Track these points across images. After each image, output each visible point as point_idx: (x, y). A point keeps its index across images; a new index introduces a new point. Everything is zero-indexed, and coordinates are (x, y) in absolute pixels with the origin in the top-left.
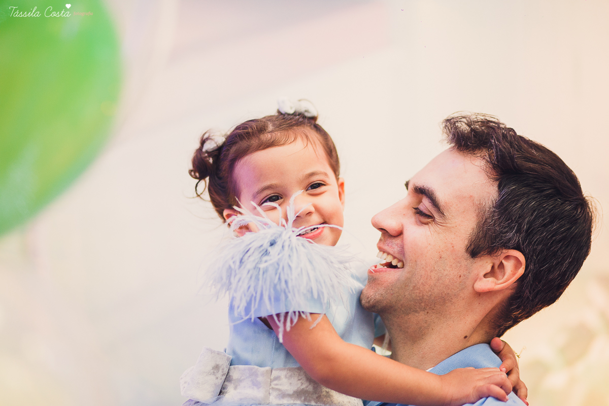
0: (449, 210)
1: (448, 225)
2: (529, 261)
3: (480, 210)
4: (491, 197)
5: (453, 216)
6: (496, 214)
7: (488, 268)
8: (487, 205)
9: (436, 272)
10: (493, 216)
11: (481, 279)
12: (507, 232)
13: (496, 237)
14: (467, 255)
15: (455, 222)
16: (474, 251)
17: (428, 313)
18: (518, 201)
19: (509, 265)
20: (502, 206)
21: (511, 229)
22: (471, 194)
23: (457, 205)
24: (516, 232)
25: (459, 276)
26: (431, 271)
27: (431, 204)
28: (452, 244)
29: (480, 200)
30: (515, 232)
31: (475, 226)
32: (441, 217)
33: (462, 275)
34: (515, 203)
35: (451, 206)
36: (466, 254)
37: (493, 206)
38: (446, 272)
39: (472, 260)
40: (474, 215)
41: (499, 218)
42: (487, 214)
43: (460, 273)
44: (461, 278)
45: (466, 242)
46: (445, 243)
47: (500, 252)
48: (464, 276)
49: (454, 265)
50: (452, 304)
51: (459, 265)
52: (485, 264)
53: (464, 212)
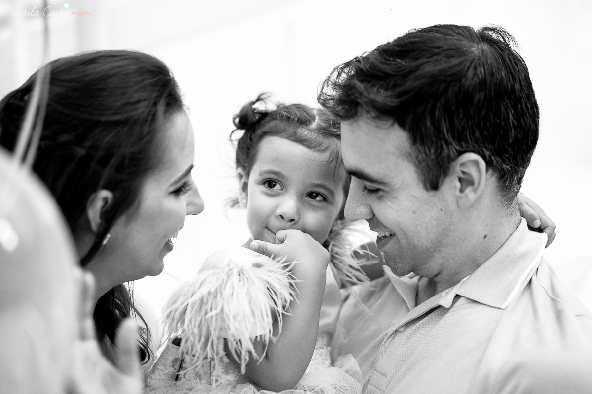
2: (481, 152)
4: (404, 140)
7: (457, 184)
11: (460, 197)
14: (432, 193)
16: (433, 184)
17: (440, 251)
25: (440, 211)
26: (416, 228)
28: (412, 196)
33: (442, 208)
36: (429, 193)
38: (428, 218)
39: (437, 192)
43: (439, 208)
44: (443, 210)
49: (429, 208)
50: (454, 232)
51: (432, 204)
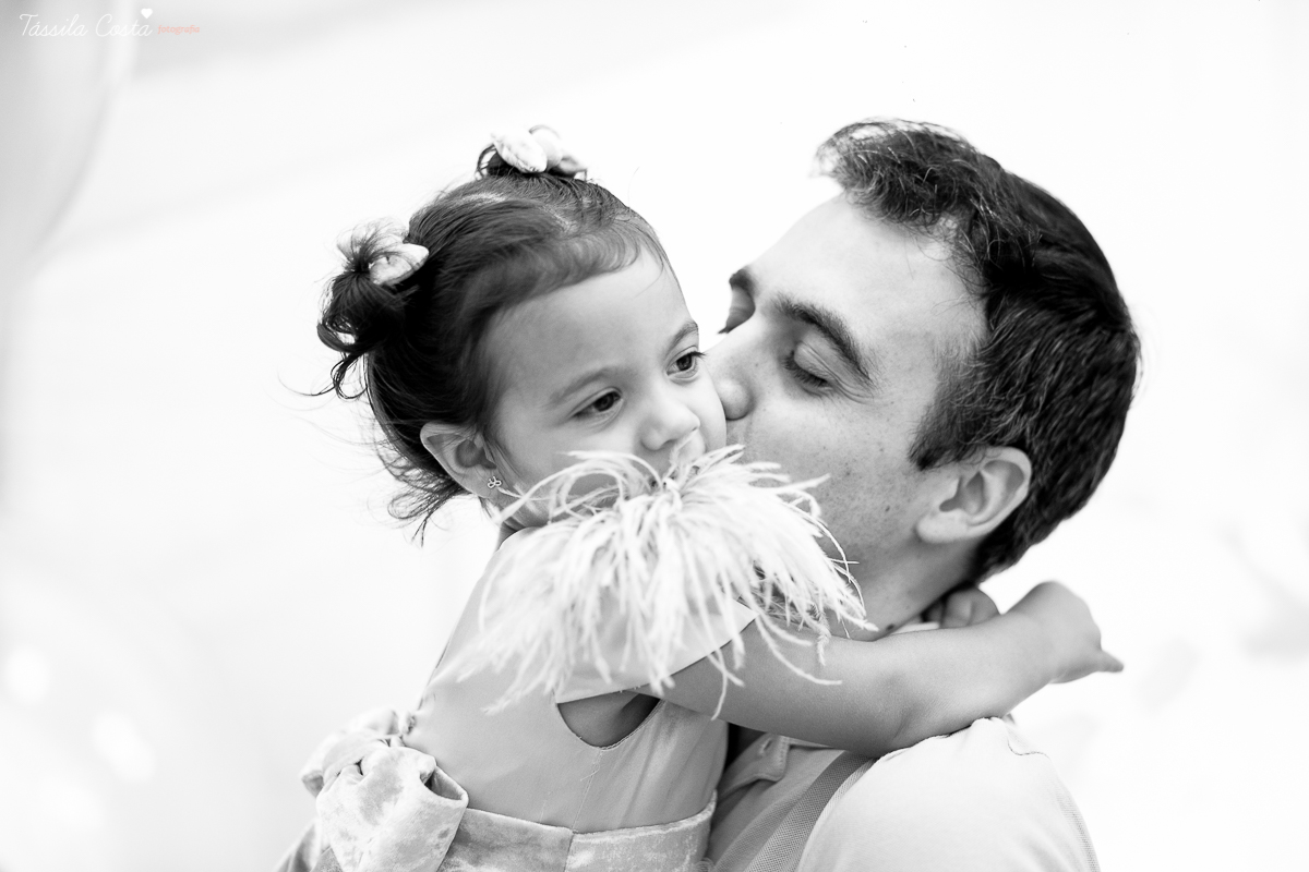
0: (880, 366)
1: (876, 401)
3: (947, 368)
4: (972, 336)
5: (886, 380)
6: (981, 374)
7: (951, 489)
8: (963, 355)
9: (831, 503)
10: (975, 378)
11: (934, 514)
12: (999, 414)
13: (978, 425)
15: (891, 394)
18: (1028, 343)
19: (995, 483)
20: (996, 358)
21: (1011, 405)
22: (928, 329)
23: (896, 354)
24: (1021, 413)
25: (884, 509)
27: (835, 353)
28: (879, 444)
29: (947, 344)
30: (1019, 412)
31: (933, 402)
32: (860, 382)
33: (892, 507)
34: (1022, 348)
35: (884, 357)
36: (908, 463)
37: (975, 356)
39: (918, 474)
40: (933, 375)
41: (987, 384)
42: (961, 376)
43: (887, 503)
44: (890, 512)
45: (912, 438)
46: (865, 442)
47: (981, 456)
48: (897, 507)
49: (876, 488)
51: (889, 486)
52: (945, 482)
53: (910, 370)
